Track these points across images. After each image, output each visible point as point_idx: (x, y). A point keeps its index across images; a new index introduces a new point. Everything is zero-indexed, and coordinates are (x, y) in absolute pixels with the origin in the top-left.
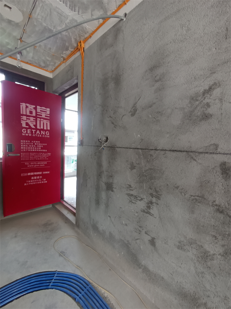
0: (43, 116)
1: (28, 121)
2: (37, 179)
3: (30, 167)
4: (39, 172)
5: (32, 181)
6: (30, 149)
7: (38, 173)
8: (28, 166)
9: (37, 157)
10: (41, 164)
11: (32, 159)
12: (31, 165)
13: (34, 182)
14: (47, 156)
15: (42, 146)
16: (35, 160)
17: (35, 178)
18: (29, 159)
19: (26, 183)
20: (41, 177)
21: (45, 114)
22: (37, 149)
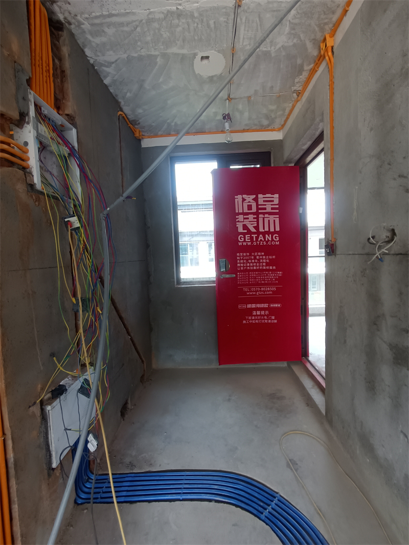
0: (269, 210)
1: (246, 222)
2: (261, 315)
3: (250, 295)
4: (264, 304)
5: (253, 318)
6: (250, 266)
7: (262, 306)
8: (248, 293)
9: (260, 279)
10: (267, 291)
11: (253, 282)
12: (252, 292)
13: (256, 319)
14: (275, 277)
15: (268, 261)
16: (257, 284)
17: (258, 313)
18: (249, 281)
19: (245, 320)
20: (267, 312)
21: (272, 205)
22: (260, 266)
